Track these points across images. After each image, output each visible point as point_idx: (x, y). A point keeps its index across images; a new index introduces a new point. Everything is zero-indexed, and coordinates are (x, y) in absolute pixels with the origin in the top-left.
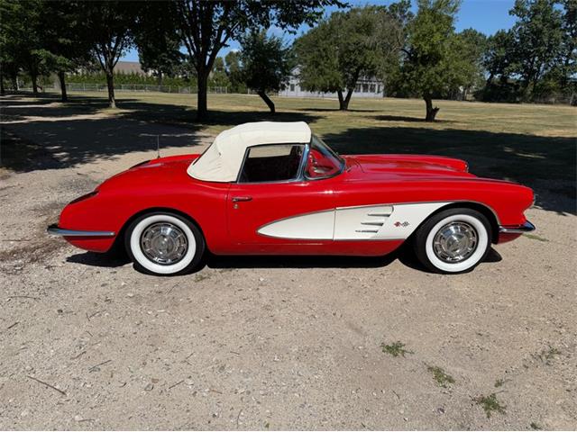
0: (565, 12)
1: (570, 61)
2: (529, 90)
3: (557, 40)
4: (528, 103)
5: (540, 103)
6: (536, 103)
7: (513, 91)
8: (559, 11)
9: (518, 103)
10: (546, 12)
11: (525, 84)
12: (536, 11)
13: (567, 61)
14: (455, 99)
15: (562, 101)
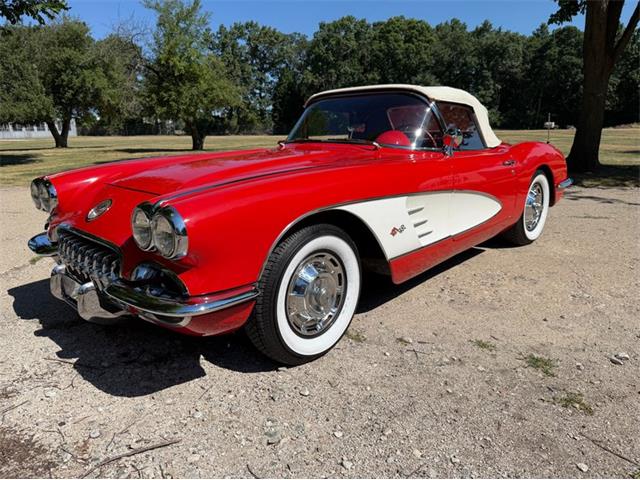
0: (247, 49)
1: (263, 94)
2: (234, 122)
3: (249, 73)
4: (237, 134)
5: (247, 134)
6: (244, 134)
7: (220, 124)
8: (244, 48)
9: (227, 134)
10: (233, 46)
11: (230, 116)
12: (224, 46)
13: (260, 94)
14: (163, 133)
15: (264, 131)
